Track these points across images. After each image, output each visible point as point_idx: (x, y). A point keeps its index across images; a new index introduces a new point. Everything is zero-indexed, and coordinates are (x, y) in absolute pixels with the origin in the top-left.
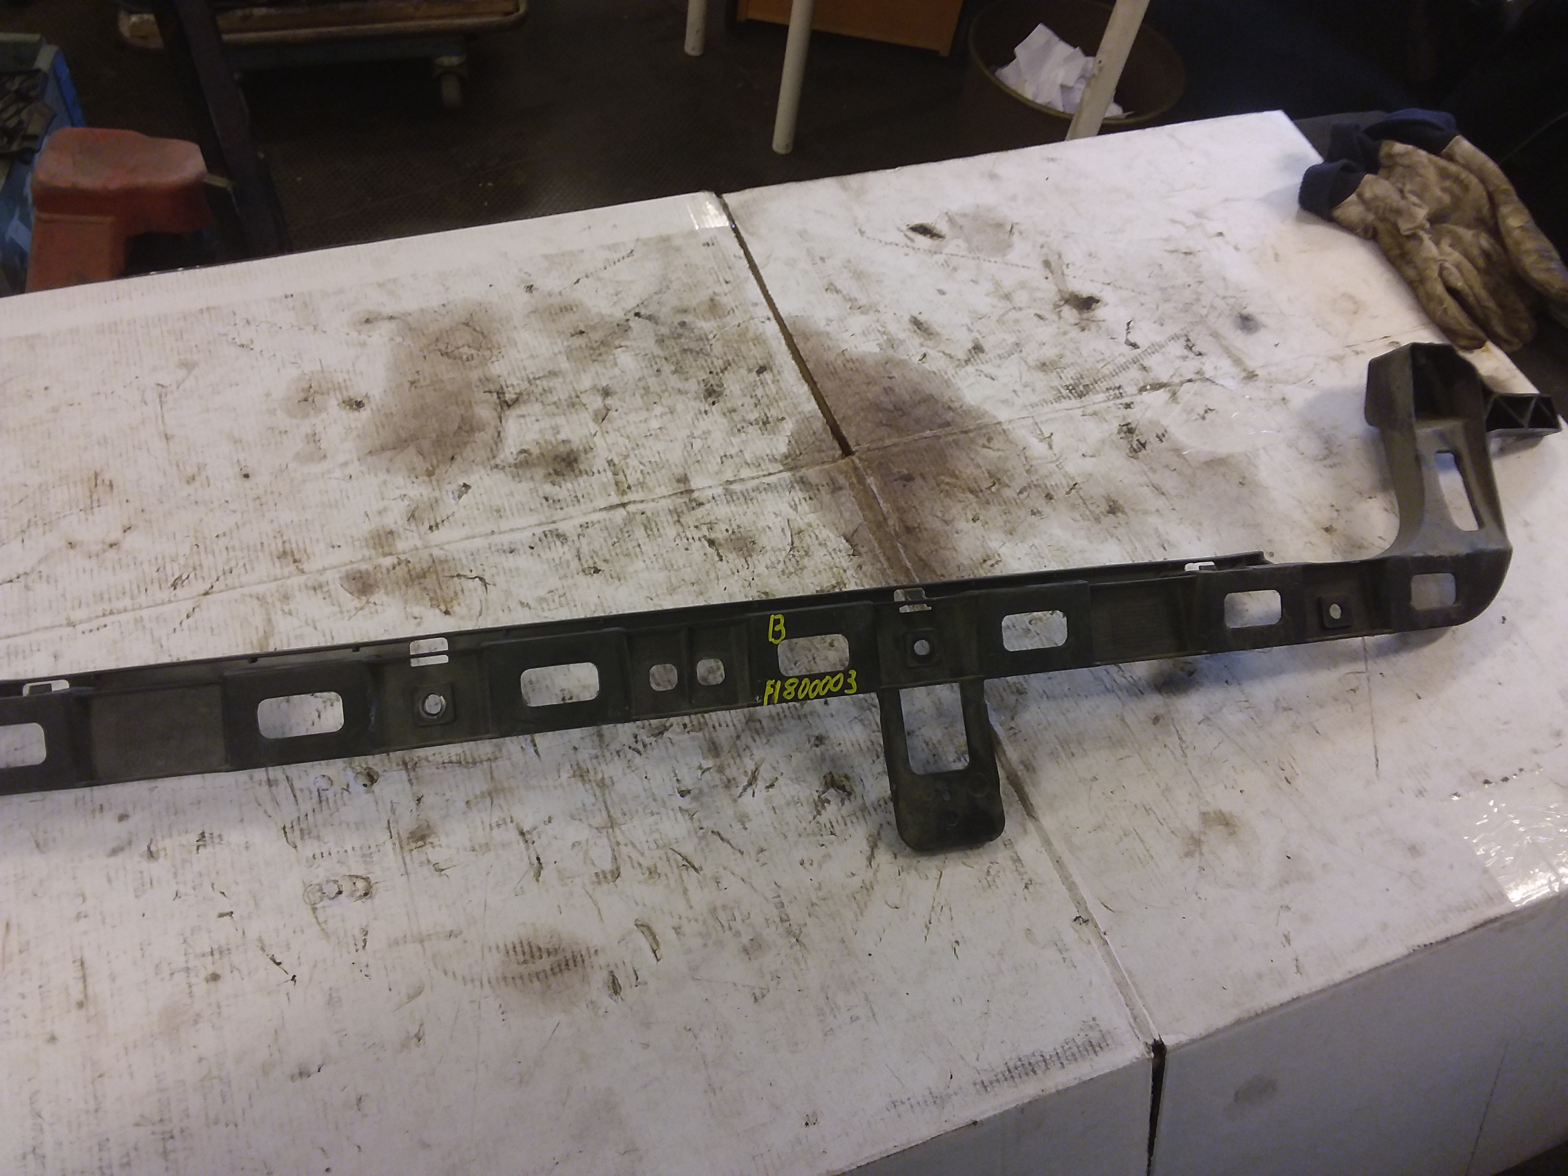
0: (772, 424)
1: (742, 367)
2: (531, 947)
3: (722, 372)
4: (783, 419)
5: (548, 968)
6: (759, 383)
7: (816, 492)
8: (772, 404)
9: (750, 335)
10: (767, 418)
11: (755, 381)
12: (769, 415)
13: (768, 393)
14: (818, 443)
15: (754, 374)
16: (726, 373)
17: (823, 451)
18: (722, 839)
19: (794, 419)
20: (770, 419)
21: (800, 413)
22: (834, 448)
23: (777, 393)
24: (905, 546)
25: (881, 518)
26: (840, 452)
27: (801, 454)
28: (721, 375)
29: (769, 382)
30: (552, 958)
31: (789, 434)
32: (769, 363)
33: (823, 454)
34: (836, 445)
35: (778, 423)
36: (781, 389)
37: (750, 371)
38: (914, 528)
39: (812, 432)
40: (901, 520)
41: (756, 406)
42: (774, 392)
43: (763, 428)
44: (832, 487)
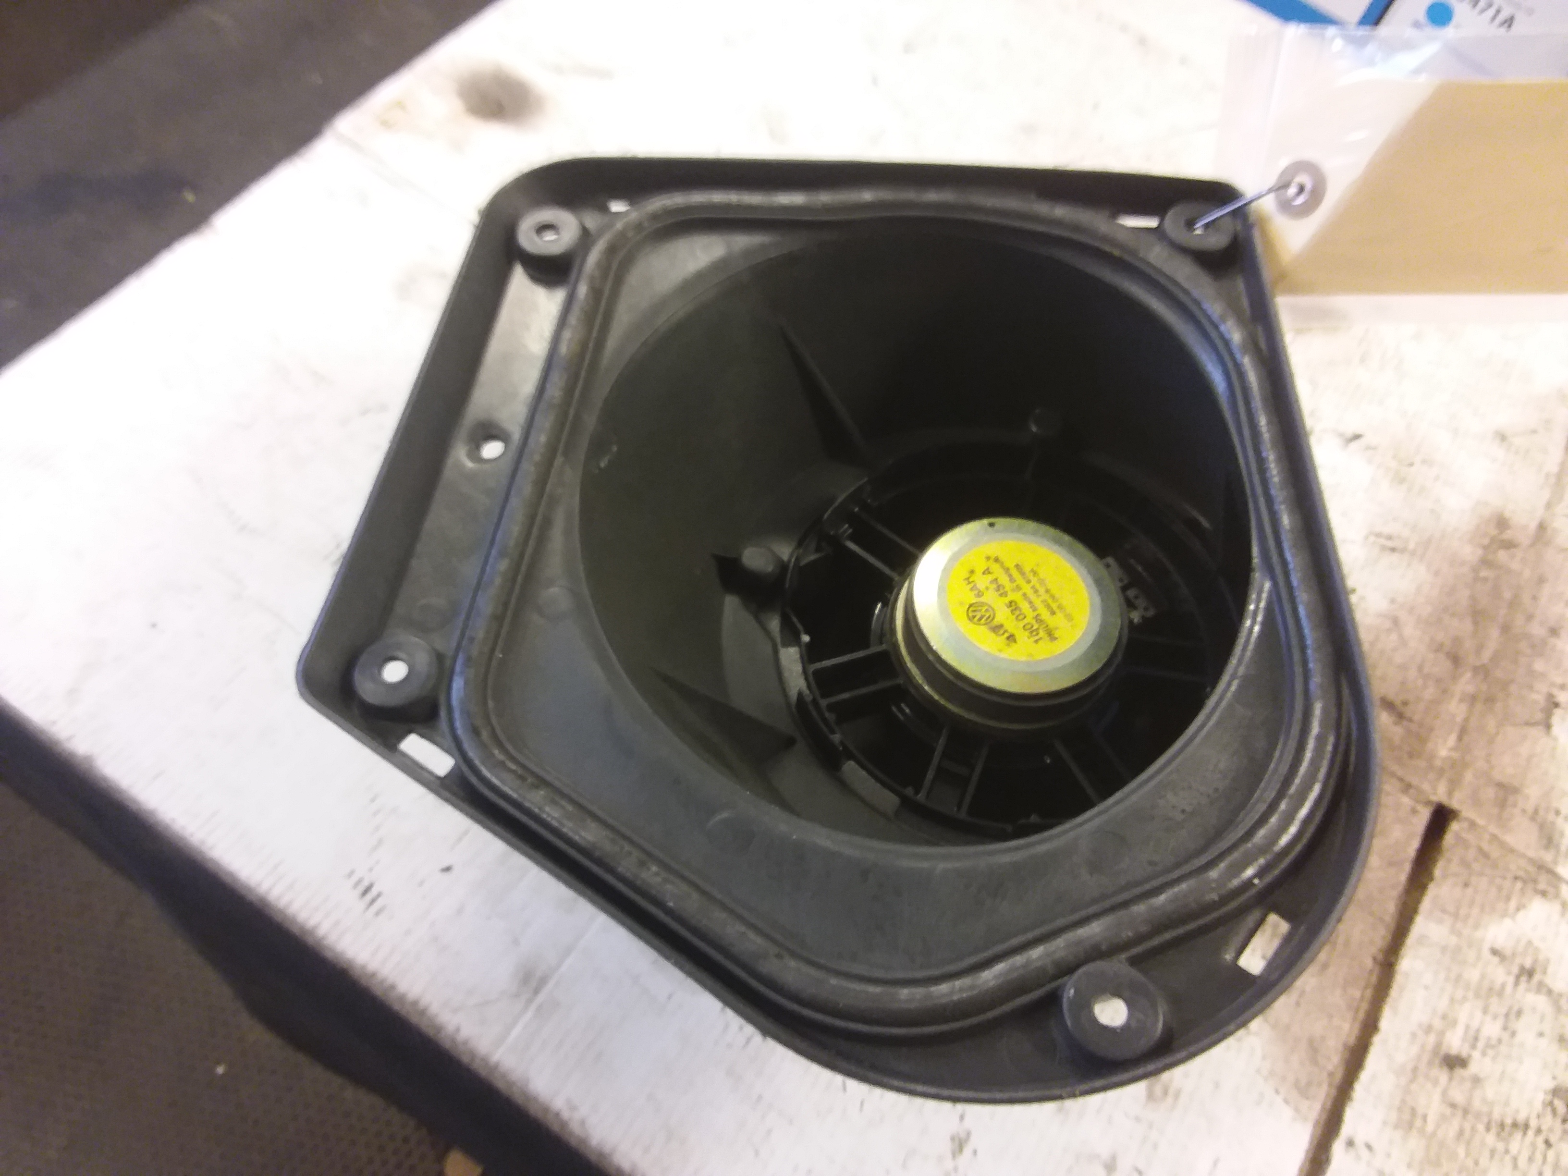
0: (1518, 961)
1: (1484, 1100)
3: (1526, 1126)
4: (1495, 952)
6: (1480, 1044)
7: (1542, 813)
8: (1491, 989)
9: (1415, 1143)
10: (1518, 978)
11: (1484, 1054)
12: (1511, 980)
13: (1478, 1014)
14: (1476, 866)
15: (1473, 1068)
16: (1521, 1118)
17: (1480, 850)
19: (1479, 934)
20: (1515, 970)
21: (1459, 934)
22: (1458, 837)
23: (1465, 999)
24: (1479, 649)
25: (1479, 706)
26: (1454, 827)
27: (1516, 878)
28: (1533, 1123)
29: (1460, 1030)
31: (1507, 922)
32: (1430, 1063)
33: (1485, 846)
34: (1449, 839)
35: (1508, 952)
36: (1452, 1000)
37: (1477, 1080)
38: (1448, 654)
39: (1469, 891)
40: (1455, 678)
41: (1519, 1013)
42: (1467, 1006)
43: (1539, 969)
44: (1511, 799)
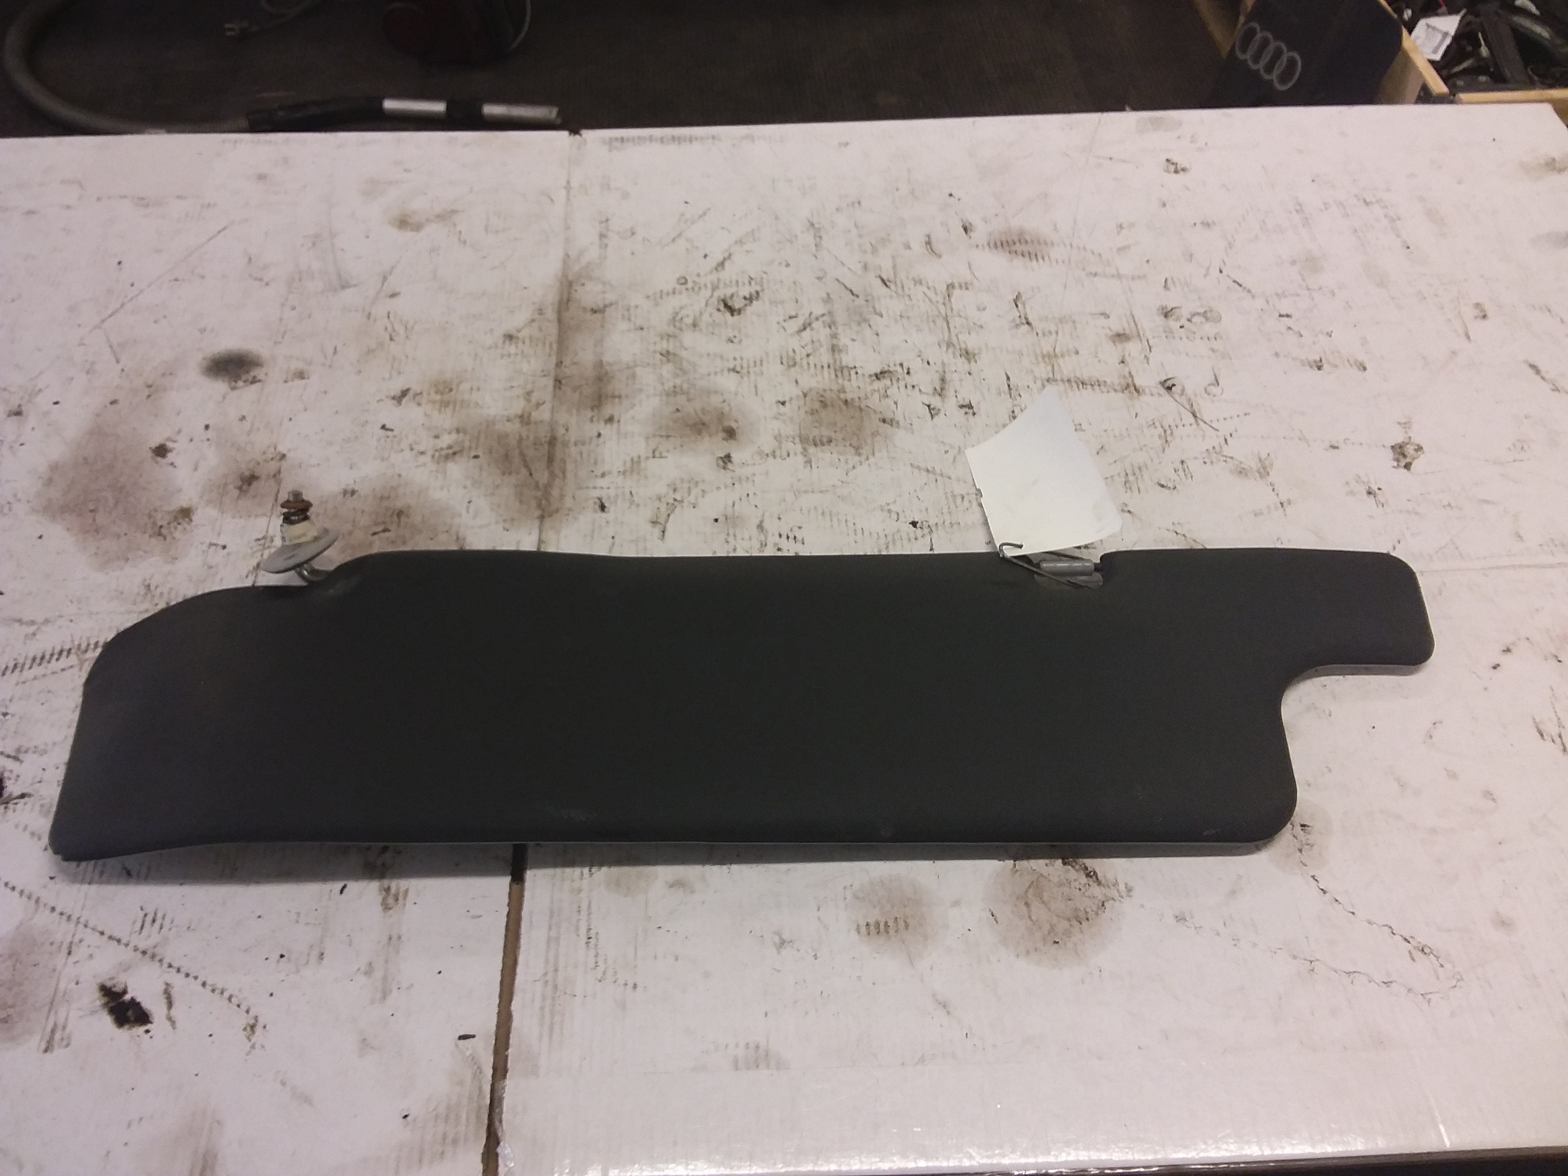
2: (1030, 257)
5: (1018, 244)
18: (851, 291)
30: (1014, 248)
